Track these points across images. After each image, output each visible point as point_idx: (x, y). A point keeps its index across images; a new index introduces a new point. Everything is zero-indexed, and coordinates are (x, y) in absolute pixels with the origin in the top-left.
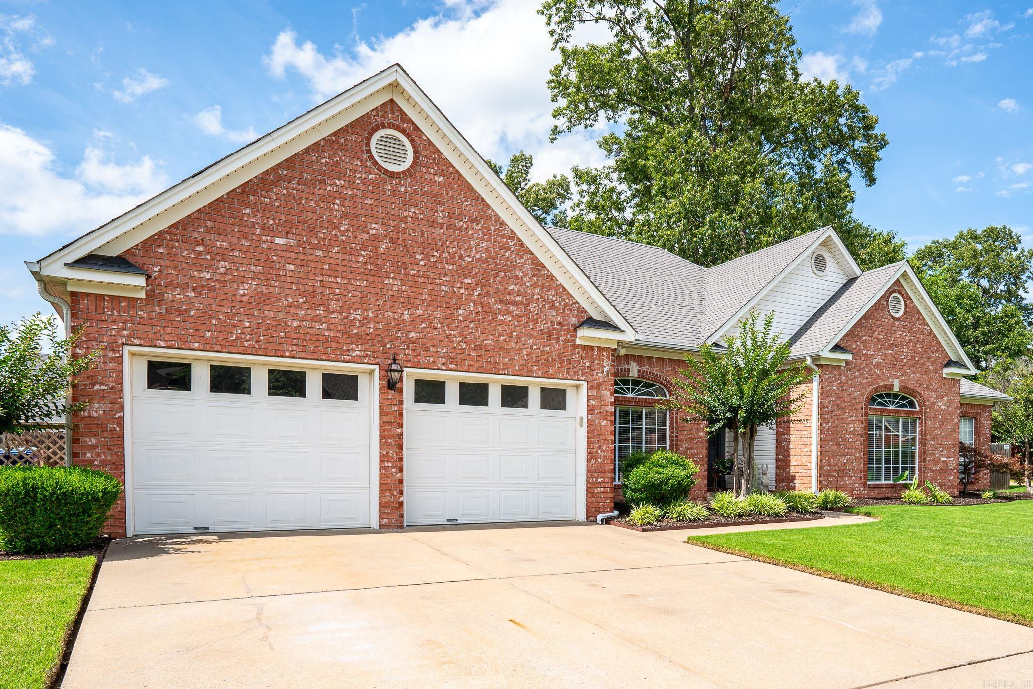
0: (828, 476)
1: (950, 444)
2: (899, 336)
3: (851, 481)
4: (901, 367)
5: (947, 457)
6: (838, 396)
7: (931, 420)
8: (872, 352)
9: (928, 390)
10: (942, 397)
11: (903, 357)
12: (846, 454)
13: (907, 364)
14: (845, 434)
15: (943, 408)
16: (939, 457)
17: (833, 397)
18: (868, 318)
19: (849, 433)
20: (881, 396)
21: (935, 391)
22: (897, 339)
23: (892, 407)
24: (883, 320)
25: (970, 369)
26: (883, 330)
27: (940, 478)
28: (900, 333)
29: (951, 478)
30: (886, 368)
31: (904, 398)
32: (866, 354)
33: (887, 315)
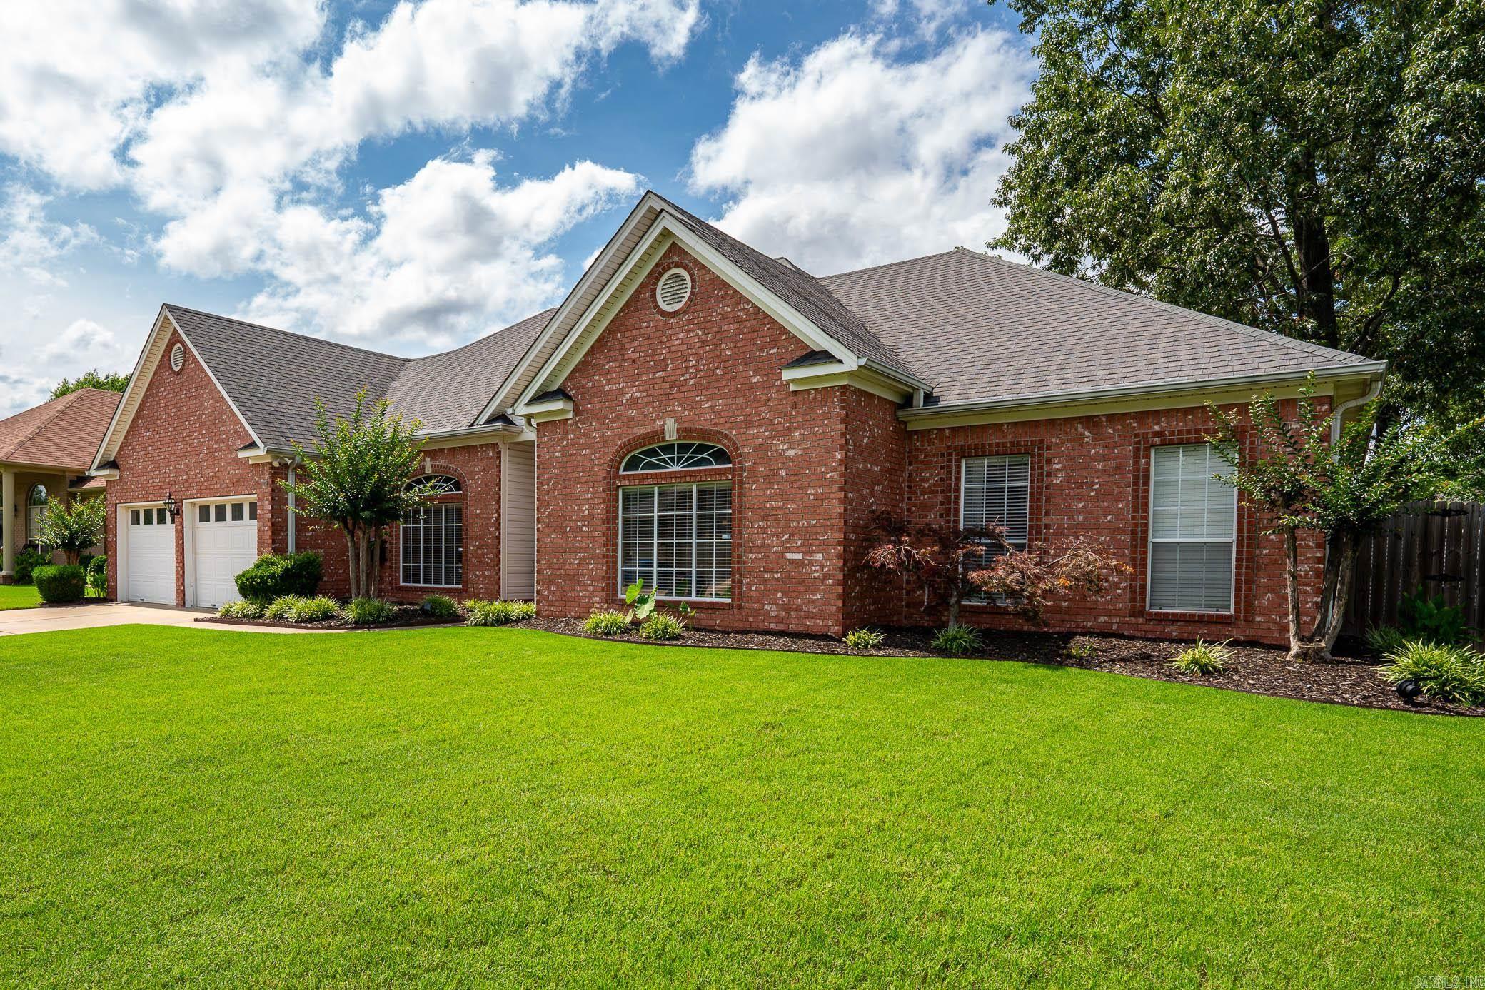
0: (551, 583)
1: (814, 526)
2: (677, 342)
3: (587, 593)
4: (682, 395)
5: (805, 554)
6: (563, 466)
7: (758, 482)
8: (621, 385)
9: (748, 423)
10: (789, 431)
11: (687, 376)
12: (579, 550)
13: (697, 388)
14: (575, 521)
15: (791, 453)
16: (781, 555)
17: (554, 467)
18: (616, 332)
19: (583, 519)
20: (652, 453)
21: (767, 423)
22: (673, 349)
23: (675, 468)
24: (645, 325)
25: (841, 361)
26: (646, 342)
27: (785, 595)
28: (681, 336)
29: (818, 596)
30: (649, 404)
31: (701, 449)
32: (611, 390)
33: (653, 313)
